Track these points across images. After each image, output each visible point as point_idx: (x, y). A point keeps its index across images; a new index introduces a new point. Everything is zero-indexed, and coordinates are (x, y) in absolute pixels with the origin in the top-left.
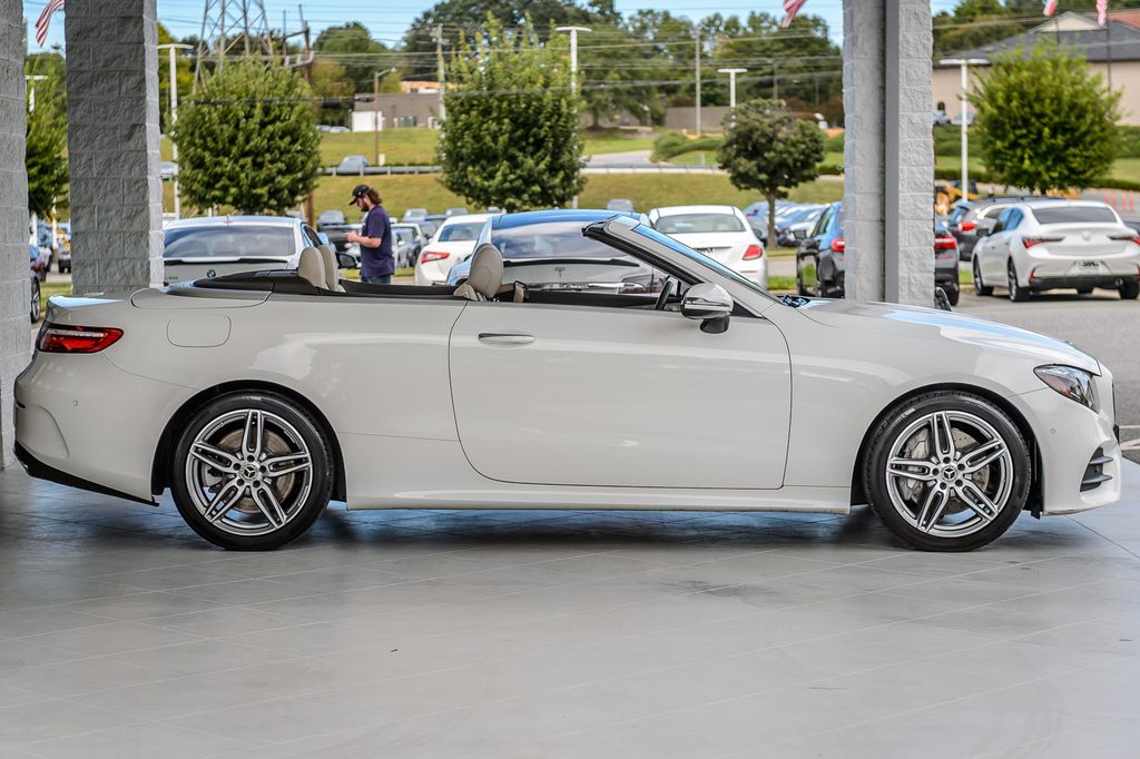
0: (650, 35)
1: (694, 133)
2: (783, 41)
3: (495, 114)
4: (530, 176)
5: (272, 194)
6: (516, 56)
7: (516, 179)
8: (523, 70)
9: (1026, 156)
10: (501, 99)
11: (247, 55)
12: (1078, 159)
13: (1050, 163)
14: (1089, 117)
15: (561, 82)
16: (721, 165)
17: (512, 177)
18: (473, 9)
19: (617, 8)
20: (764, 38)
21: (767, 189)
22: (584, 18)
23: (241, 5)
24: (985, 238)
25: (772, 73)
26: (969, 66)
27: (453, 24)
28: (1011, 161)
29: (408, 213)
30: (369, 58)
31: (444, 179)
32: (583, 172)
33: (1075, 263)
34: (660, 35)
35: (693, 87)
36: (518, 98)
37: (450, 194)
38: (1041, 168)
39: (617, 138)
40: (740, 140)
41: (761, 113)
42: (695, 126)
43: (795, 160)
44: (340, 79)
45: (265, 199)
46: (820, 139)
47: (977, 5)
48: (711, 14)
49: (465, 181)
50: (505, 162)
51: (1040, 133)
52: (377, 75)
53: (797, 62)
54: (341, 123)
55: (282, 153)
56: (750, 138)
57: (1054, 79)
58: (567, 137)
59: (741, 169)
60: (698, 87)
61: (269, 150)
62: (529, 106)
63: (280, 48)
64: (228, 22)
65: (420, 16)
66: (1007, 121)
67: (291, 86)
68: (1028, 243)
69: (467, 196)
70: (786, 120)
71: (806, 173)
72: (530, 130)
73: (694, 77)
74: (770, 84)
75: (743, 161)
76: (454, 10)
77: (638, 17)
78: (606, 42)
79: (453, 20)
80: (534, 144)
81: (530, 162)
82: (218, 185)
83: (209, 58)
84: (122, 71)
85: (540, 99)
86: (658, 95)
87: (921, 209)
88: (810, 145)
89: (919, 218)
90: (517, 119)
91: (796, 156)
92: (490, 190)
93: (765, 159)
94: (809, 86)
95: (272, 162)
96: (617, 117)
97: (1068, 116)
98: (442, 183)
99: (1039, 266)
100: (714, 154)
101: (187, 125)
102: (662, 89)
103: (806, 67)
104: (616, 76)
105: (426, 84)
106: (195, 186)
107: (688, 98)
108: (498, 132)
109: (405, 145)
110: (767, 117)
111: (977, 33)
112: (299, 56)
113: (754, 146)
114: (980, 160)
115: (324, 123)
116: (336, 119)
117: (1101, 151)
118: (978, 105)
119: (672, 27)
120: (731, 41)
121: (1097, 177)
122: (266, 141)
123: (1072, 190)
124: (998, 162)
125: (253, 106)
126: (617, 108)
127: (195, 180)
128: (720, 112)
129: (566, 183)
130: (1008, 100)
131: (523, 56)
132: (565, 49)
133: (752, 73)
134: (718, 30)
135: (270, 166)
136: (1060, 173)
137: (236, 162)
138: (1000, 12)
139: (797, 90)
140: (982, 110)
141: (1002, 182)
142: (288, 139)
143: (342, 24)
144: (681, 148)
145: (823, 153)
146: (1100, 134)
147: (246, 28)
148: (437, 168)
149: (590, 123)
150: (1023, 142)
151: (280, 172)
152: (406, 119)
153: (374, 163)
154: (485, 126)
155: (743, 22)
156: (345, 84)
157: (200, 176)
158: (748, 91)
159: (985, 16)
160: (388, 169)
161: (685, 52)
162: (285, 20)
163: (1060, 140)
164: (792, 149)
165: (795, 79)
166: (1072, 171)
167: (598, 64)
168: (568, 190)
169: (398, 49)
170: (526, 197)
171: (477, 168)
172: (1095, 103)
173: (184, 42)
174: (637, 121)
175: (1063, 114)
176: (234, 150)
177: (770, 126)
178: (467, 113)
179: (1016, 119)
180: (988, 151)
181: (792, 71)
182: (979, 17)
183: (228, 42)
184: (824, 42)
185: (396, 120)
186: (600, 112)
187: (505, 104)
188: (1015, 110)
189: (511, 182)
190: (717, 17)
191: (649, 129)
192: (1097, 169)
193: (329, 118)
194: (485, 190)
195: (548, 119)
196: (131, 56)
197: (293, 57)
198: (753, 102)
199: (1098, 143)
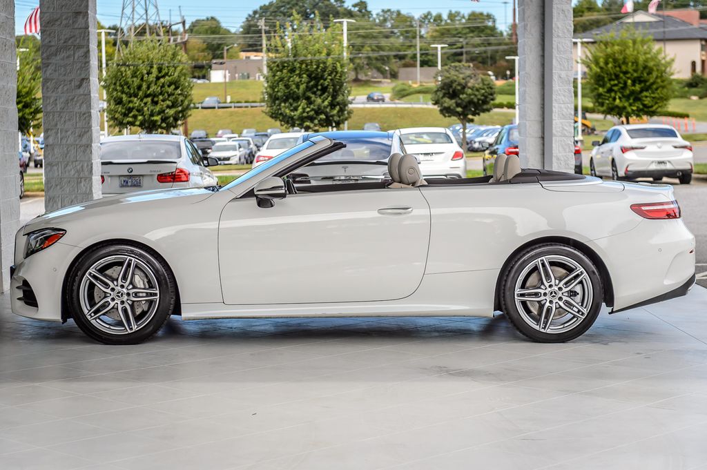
0: (389, 24)
1: (416, 83)
2: (469, 28)
3: (297, 72)
4: (319, 109)
5: (163, 120)
6: (310, 37)
7: (311, 111)
8: (314, 45)
9: (617, 97)
10: (302, 63)
11: (148, 36)
12: (648, 99)
13: (631, 101)
14: (655, 74)
15: (337, 53)
16: (434, 102)
17: (308, 109)
18: (282, 9)
19: (369, 9)
20: (457, 26)
21: (462, 117)
22: (349, 14)
23: (144, 7)
24: (597, 147)
25: (462, 47)
26: (582, 43)
27: (271, 18)
28: (608, 100)
29: (245, 131)
30: (221, 38)
31: (267, 111)
32: (350, 106)
33: (653, 162)
34: (395, 24)
35: (414, 56)
36: (311, 62)
37: (270, 119)
38: (626, 104)
39: (370, 86)
40: (445, 87)
41: (457, 71)
42: (416, 78)
43: (479, 100)
44: (203, 51)
45: (159, 123)
46: (493, 87)
47: (585, 7)
48: (425, 12)
49: (280, 112)
50: (304, 101)
51: (625, 83)
52: (226, 48)
53: (477, 40)
54: (204, 77)
55: (169, 96)
56: (451, 87)
57: (634, 50)
58: (341, 86)
59: (446, 105)
60: (418, 55)
61: (161, 93)
62: (318, 67)
63: (168, 32)
64: (136, 16)
65: (251, 13)
66: (606, 76)
67: (174, 55)
68: (624, 150)
69: (281, 121)
70: (473, 75)
71: (485, 107)
72: (319, 81)
73: (416, 50)
74: (461, 54)
75: (447, 100)
76: (271, 10)
77: (381, 13)
78: (363, 28)
79: (271, 15)
80: (321, 90)
81: (319, 101)
82: (131, 115)
83: (125, 38)
84: (75, 46)
85: (324, 63)
86: (394, 60)
87: (566, 130)
88: (487, 90)
89: (565, 136)
90: (312, 74)
91: (479, 97)
92: (295, 117)
93: (461, 99)
94: (484, 55)
95: (163, 101)
96: (369, 73)
97: (642, 73)
98: (266, 113)
99: (631, 164)
100: (429, 96)
101: (112, 78)
102: (396, 56)
103: (483, 44)
104: (369, 49)
105: (255, 54)
106: (117, 115)
107: (412, 62)
108: (300, 82)
109: (242, 90)
110: (461, 73)
111: (584, 24)
112: (179, 37)
113: (454, 91)
114: (589, 99)
115: (194, 77)
116: (201, 75)
117: (662, 94)
118: (588, 66)
119: (402, 19)
120: (438, 28)
121: (659, 110)
122: (159, 88)
123: (645, 117)
124: (600, 100)
125: (152, 67)
126: (370, 68)
127: (116, 112)
128: (432, 70)
129: (340, 113)
130: (606, 63)
131: (314, 37)
132: (340, 32)
133: (450, 47)
134: (429, 22)
135: (162, 103)
136: (638, 107)
137: (142, 100)
138: (598, 11)
139: (477, 57)
140: (591, 69)
141: (603, 112)
142: (173, 87)
143: (205, 18)
144: (408, 92)
145: (495, 95)
146: (661, 84)
147: (147, 20)
148: (263, 104)
149: (354, 77)
150: (615, 88)
151: (168, 107)
152: (243, 74)
153: (224, 101)
154: (292, 79)
155: (445, 17)
156: (206, 54)
157: (120, 109)
158: (448, 58)
159: (590, 13)
160: (233, 105)
161: (410, 34)
162: (170, 15)
163: (638, 87)
164: (477, 93)
165: (477, 50)
166: (645, 106)
167: (358, 41)
168: (341, 118)
169: (238, 33)
170: (316, 122)
171: (287, 104)
172: (657, 65)
173: (109, 28)
174: (381, 76)
175: (639, 72)
176: (141, 93)
177: (463, 79)
178: (281, 71)
179: (611, 74)
180: (595, 93)
181: (475, 46)
182: (586, 14)
183: (136, 28)
184: (493, 29)
185: (237, 75)
186: (359, 71)
187: (304, 66)
188: (610, 69)
189: (308, 113)
190: (429, 13)
191: (389, 81)
192: (660, 105)
193: (196, 74)
194: (292, 118)
195: (330, 75)
196: (81, 37)
197: (175, 37)
198: (453, 64)
199: (660, 89)
